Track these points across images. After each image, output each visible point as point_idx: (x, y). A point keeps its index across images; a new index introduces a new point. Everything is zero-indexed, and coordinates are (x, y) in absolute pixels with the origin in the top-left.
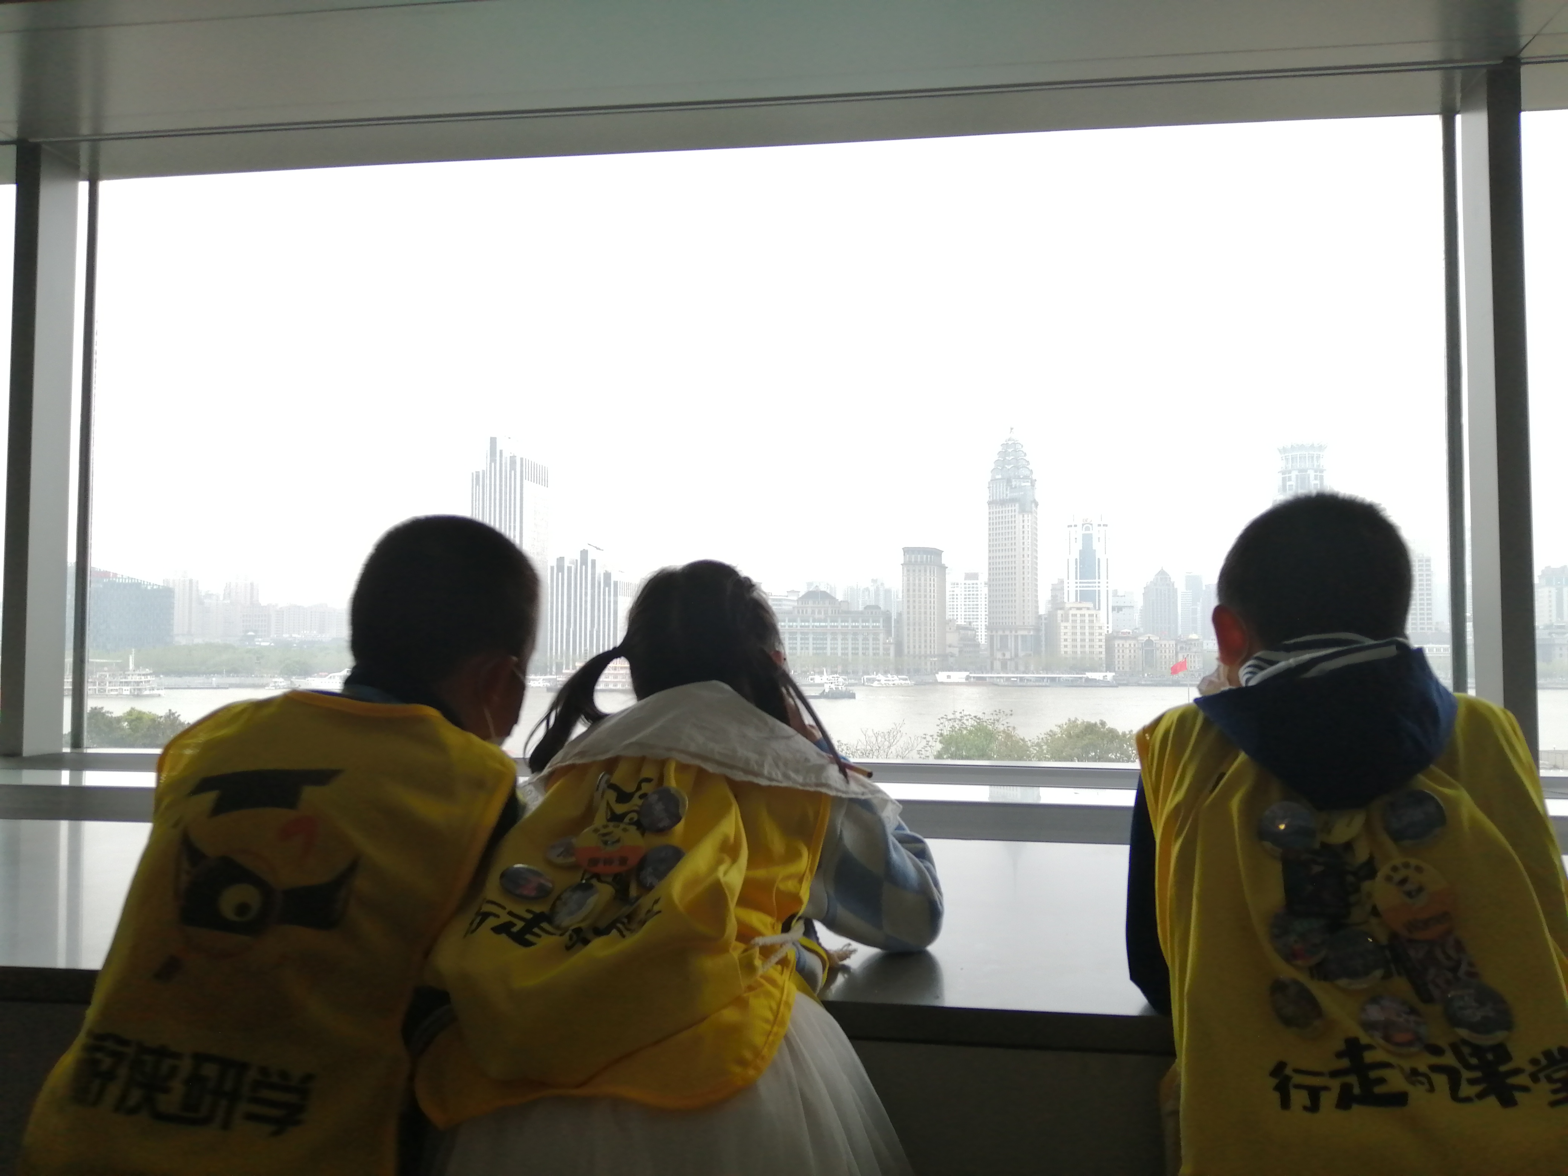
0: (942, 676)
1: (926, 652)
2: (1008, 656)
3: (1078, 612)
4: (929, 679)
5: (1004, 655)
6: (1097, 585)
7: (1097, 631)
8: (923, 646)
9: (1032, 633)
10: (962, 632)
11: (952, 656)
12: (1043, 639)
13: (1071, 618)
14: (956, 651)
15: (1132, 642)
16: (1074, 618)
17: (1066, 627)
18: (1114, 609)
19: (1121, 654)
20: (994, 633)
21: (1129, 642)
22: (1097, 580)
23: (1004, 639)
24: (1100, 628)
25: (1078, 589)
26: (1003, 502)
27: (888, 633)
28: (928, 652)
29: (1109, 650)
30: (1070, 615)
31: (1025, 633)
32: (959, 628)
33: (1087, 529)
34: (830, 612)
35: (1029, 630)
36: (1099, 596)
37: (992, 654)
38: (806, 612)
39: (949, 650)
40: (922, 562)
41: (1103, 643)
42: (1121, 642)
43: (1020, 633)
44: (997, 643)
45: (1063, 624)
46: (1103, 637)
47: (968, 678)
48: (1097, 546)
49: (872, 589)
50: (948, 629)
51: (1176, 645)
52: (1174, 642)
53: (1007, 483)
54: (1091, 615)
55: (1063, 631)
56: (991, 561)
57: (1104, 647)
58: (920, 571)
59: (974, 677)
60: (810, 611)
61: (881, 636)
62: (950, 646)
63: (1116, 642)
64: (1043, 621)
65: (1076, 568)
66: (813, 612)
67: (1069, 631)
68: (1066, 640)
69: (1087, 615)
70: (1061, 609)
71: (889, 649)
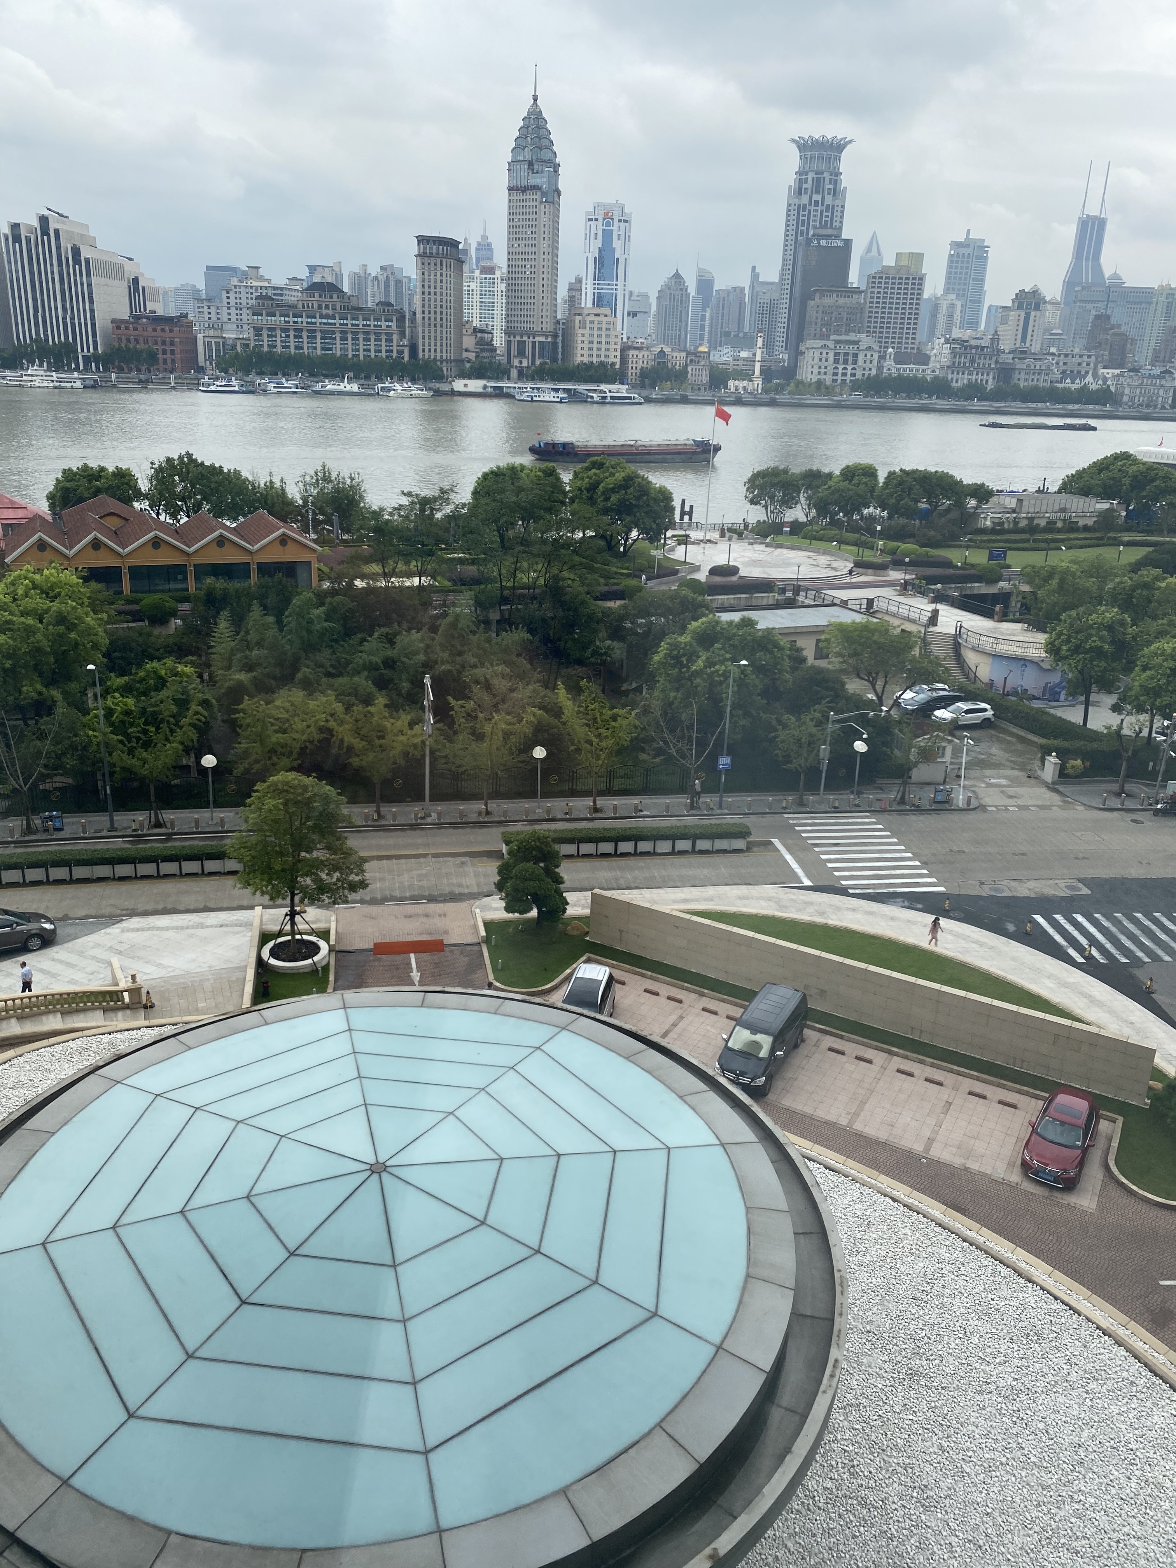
0: (459, 385)
1: (442, 356)
2: (525, 364)
3: (596, 319)
4: (444, 387)
5: (521, 362)
6: (614, 287)
7: (613, 340)
8: (438, 350)
9: (550, 339)
10: (479, 335)
11: (468, 362)
12: (560, 345)
13: (588, 325)
14: (472, 356)
15: (646, 353)
16: (592, 325)
17: (583, 335)
18: (629, 314)
19: (634, 366)
20: (512, 338)
21: (643, 353)
22: (615, 282)
23: (522, 344)
24: (616, 336)
25: (596, 291)
26: (524, 189)
27: (402, 335)
28: (444, 358)
29: (624, 360)
30: (588, 322)
31: (542, 339)
32: (475, 330)
33: (608, 224)
34: (338, 307)
35: (547, 336)
36: (616, 300)
37: (509, 361)
38: (312, 307)
39: (465, 355)
40: (438, 254)
41: (618, 354)
42: (635, 352)
43: (538, 339)
44: (514, 350)
45: (581, 331)
46: (619, 347)
47: (485, 387)
48: (617, 244)
49: (382, 279)
50: (464, 331)
51: (687, 357)
52: (684, 354)
53: (529, 165)
54: (608, 323)
55: (580, 338)
56: (511, 257)
57: (619, 357)
58: (435, 264)
59: (491, 387)
60: (316, 306)
61: (395, 337)
62: (466, 351)
63: (631, 353)
64: (561, 326)
65: (595, 268)
66: (320, 307)
67: (586, 339)
68: (582, 349)
69: (604, 323)
70: (579, 314)
71: (403, 352)
